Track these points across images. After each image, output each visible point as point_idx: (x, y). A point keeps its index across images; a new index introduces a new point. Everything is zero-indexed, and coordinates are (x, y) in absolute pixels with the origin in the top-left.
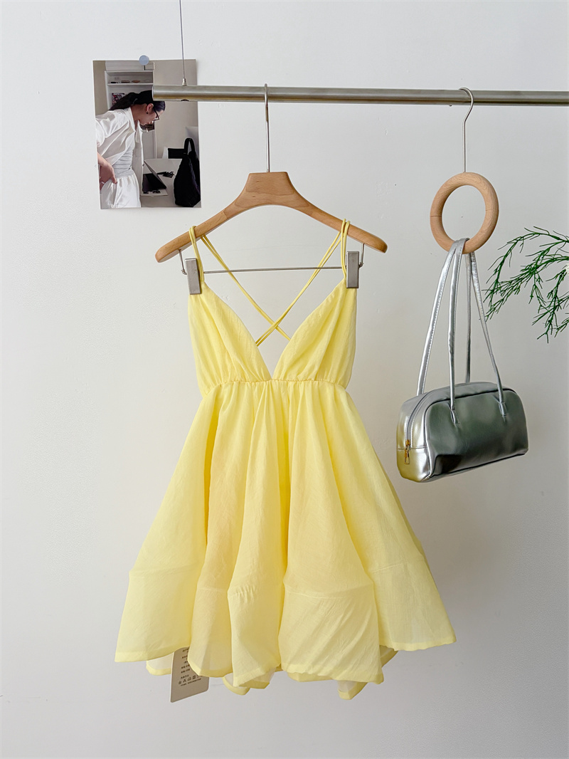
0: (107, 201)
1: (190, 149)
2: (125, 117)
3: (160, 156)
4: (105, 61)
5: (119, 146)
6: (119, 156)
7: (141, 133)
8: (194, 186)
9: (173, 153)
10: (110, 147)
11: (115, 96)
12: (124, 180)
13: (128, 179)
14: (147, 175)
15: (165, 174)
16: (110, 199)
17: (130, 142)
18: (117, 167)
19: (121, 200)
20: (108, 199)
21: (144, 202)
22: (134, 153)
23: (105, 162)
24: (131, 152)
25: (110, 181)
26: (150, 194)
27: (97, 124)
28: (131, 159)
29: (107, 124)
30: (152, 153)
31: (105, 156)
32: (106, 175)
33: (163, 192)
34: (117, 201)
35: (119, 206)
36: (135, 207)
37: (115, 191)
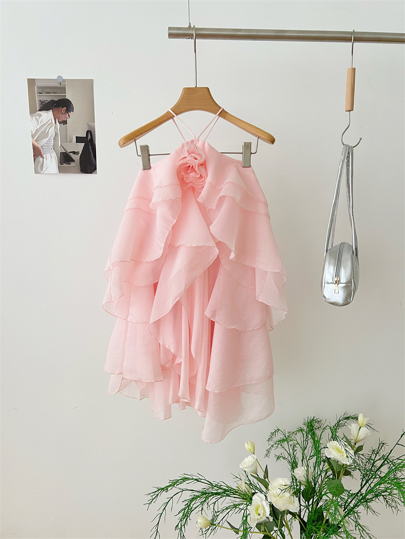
0: (39, 168)
1: (89, 137)
2: (48, 116)
3: (71, 141)
4: (35, 79)
5: (45, 135)
6: (45, 140)
7: (59, 126)
8: (92, 161)
9: (79, 140)
10: (38, 135)
11: (41, 102)
12: (48, 156)
13: (51, 156)
14: (62, 154)
15: (74, 153)
16: (40, 168)
17: (52, 132)
18: (44, 147)
19: (47, 169)
20: (39, 167)
22: (54, 139)
23: (36, 144)
24: (53, 138)
25: (40, 156)
26: (65, 165)
27: (31, 119)
29: (37, 120)
30: (65, 139)
31: (36, 141)
32: (37, 153)
33: (73, 164)
34: (44, 169)
35: (46, 172)
36: (55, 173)
37: (43, 163)
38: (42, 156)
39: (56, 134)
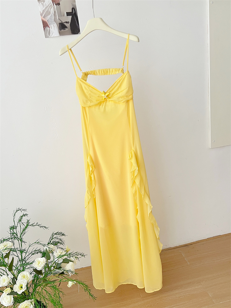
0: (47, 35)
1: (74, 12)
2: (49, 1)
3: (64, 15)
5: (48, 13)
6: (49, 16)
7: (56, 7)
8: (77, 26)
9: (68, 14)
10: (45, 14)
12: (52, 26)
13: (54, 25)
14: (60, 24)
15: (66, 22)
16: (48, 34)
17: (52, 11)
18: (49, 21)
19: (52, 34)
20: (47, 34)
21: (61, 34)
22: (54, 15)
23: (44, 19)
24: (53, 14)
25: (47, 27)
26: (62, 30)
27: (39, 5)
28: (53, 17)
30: (61, 14)
31: (44, 17)
32: (45, 25)
33: (67, 29)
35: (52, 36)
36: (58, 36)
37: (50, 30)
38: (48, 27)
39: (55, 12)
